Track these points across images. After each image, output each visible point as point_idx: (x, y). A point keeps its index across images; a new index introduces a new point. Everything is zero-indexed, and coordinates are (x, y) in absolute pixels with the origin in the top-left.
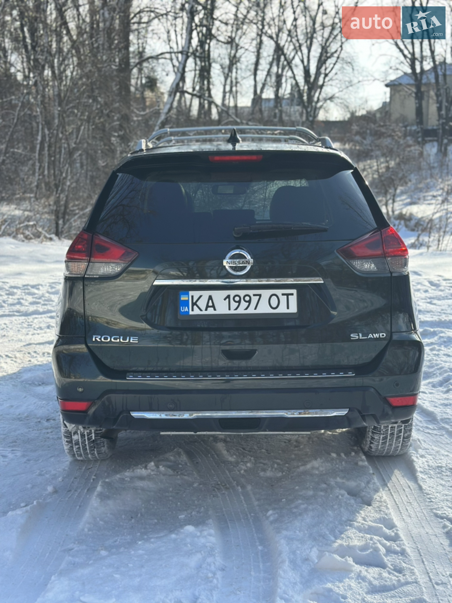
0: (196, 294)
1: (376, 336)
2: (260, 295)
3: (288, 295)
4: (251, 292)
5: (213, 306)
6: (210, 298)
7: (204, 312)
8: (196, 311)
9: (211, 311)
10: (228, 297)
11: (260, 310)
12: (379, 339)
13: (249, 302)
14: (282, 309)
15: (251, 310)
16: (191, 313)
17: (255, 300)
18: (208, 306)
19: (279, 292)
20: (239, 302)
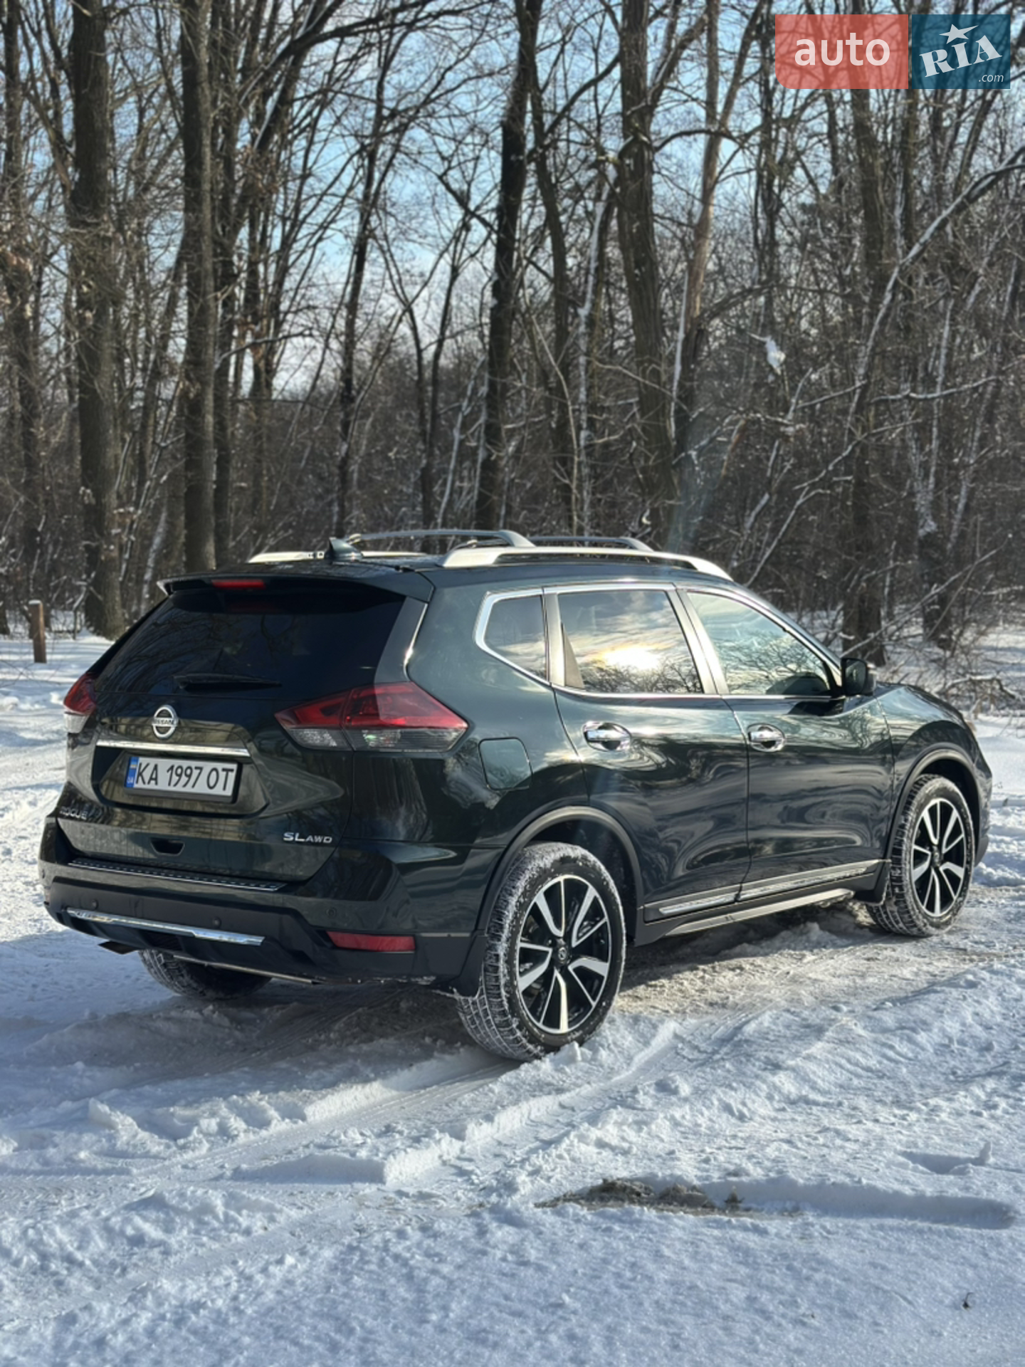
0: (143, 760)
1: (318, 839)
2: (201, 769)
3: (227, 771)
4: (194, 764)
5: (156, 779)
6: (156, 768)
7: (146, 786)
8: (140, 785)
9: (152, 786)
10: (172, 768)
11: (197, 790)
12: (322, 844)
13: (189, 776)
14: (218, 791)
15: (189, 789)
16: (136, 786)
17: (196, 772)
18: (151, 779)
19: (220, 766)
20: (180, 776)
